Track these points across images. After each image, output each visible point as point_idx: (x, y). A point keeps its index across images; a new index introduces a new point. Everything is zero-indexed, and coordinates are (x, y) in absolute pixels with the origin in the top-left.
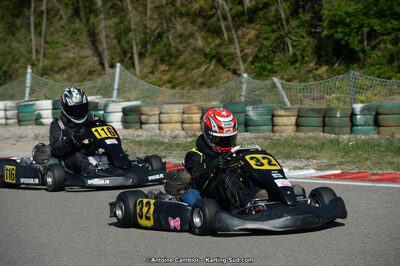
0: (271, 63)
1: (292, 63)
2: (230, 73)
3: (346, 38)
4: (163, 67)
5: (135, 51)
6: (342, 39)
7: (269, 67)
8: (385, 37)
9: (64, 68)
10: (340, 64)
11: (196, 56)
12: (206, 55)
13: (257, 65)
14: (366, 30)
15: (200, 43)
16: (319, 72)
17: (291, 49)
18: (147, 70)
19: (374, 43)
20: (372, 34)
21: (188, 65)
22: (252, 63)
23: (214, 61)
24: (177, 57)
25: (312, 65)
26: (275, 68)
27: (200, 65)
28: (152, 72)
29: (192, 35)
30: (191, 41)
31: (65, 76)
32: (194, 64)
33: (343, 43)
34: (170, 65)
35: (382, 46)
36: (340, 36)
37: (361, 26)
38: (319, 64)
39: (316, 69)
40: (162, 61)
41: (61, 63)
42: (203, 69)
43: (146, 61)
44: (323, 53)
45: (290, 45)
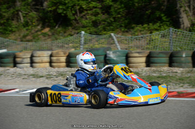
1: (24, 27)
3: (65, 12)
6: (62, 13)
10: (59, 27)
14: (78, 7)
17: (22, 18)
25: (39, 27)
26: (14, 29)
33: (63, 15)
37: (74, 5)
38: (43, 27)
39: (42, 30)
44: (47, 21)
45: (21, 16)
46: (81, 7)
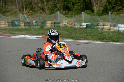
0: (53, 10)
2: (45, 13)
3: (68, 5)
4: (31, 11)
5: (24, 7)
7: (53, 11)
8: (76, 5)
9: (9, 11)
11: (38, 8)
12: (40, 8)
13: (51, 11)
14: (72, 3)
15: (40, 5)
16: (63, 13)
18: (27, 12)
19: (74, 6)
20: (73, 4)
21: (36, 11)
22: (50, 10)
23: (42, 10)
24: (34, 9)
25: (62, 11)
26: (54, 12)
27: (39, 11)
28: (28, 13)
29: (38, 3)
30: (38, 5)
31: (9, 13)
32: (38, 11)
34: (33, 11)
35: (75, 7)
36: (66, 4)
37: (71, 2)
38: (63, 11)
40: (31, 9)
41: (8, 10)
42: (39, 12)
43: (27, 10)
46: (73, 3)
